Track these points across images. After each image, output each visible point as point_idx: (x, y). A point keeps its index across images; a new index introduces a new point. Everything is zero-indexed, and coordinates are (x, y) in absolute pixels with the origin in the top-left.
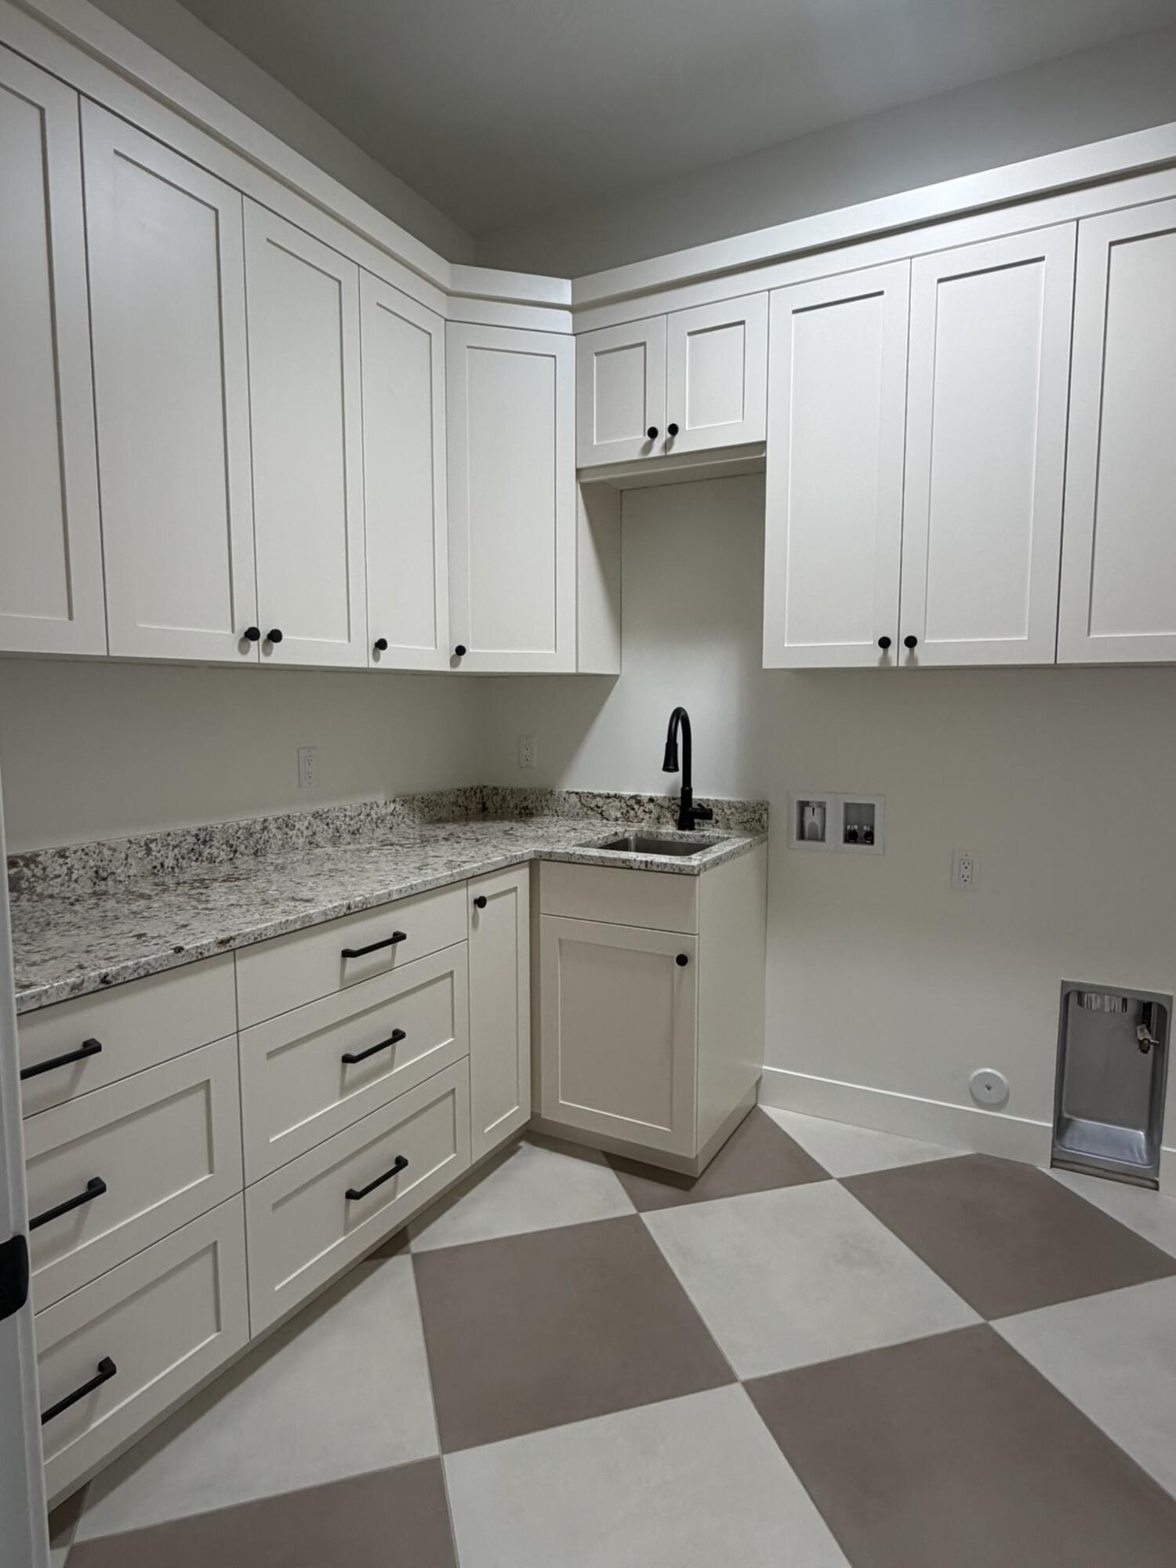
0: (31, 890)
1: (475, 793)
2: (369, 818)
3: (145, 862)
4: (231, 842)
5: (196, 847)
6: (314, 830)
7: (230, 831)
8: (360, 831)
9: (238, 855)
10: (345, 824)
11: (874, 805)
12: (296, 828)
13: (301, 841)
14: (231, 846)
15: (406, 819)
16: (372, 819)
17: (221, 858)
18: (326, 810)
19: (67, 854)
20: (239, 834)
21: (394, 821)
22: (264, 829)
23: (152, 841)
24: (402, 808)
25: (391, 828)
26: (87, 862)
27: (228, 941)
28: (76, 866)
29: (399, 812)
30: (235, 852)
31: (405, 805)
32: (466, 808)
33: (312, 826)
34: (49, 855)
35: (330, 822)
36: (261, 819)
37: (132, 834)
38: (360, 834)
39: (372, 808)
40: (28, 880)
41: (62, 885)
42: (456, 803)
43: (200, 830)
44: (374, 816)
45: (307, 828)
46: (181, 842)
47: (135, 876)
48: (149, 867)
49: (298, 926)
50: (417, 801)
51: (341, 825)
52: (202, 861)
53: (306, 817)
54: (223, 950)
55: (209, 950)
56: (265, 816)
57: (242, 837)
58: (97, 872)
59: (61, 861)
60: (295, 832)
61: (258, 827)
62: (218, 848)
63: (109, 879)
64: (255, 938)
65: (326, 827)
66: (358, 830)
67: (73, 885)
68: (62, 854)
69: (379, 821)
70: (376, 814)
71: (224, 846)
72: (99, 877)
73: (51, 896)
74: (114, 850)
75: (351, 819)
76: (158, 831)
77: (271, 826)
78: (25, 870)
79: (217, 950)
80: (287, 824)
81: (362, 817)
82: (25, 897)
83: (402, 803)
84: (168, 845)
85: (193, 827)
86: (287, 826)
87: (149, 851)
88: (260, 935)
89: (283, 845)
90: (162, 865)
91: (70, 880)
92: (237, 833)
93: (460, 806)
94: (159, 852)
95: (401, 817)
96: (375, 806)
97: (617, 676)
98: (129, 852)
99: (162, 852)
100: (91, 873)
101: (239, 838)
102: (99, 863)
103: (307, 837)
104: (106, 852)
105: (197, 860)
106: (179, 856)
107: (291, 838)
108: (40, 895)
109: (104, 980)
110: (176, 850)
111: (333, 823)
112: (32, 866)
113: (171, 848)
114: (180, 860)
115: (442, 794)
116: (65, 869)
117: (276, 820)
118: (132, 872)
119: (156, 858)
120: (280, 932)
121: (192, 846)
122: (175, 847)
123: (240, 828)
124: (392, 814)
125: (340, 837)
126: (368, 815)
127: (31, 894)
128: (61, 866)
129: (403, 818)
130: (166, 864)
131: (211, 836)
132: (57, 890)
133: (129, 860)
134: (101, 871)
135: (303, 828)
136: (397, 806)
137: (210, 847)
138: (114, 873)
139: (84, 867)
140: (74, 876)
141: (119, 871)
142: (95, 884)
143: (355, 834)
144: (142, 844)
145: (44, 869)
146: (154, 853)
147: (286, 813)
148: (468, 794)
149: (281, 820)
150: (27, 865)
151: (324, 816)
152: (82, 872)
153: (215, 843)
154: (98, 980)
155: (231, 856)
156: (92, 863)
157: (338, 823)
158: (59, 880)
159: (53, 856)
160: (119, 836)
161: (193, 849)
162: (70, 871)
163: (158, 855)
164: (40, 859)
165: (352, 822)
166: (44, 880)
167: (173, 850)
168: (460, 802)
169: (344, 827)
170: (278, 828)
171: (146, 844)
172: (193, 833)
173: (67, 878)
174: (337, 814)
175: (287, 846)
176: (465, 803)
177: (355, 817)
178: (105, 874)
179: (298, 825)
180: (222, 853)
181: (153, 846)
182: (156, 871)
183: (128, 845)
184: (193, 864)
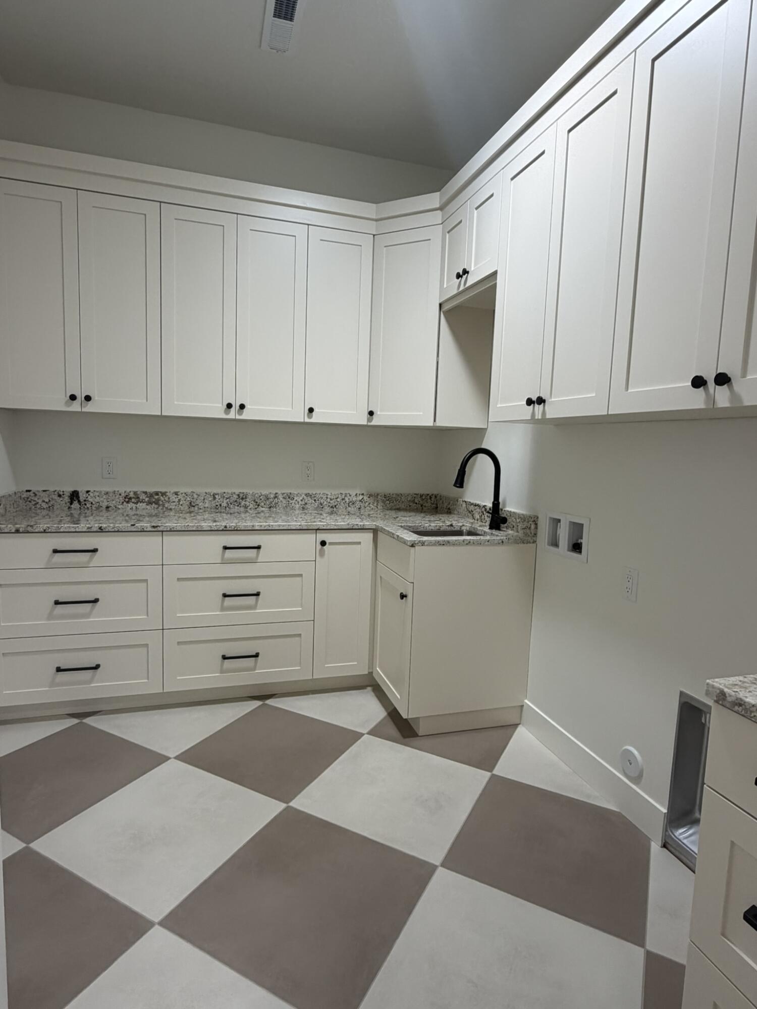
0: (163, 506)
1: (431, 498)
2: (344, 501)
3: (213, 503)
4: (257, 500)
5: (238, 500)
6: (306, 502)
7: (256, 495)
8: (337, 507)
9: (260, 507)
10: (327, 502)
11: (583, 525)
12: (295, 499)
13: (297, 506)
14: (257, 502)
15: (371, 505)
16: (346, 502)
17: (250, 507)
18: (314, 493)
19: (179, 494)
20: (261, 497)
21: (362, 505)
22: (275, 497)
23: (216, 494)
24: (368, 499)
25: (359, 508)
26: (187, 498)
27: (157, 527)
28: (182, 499)
29: (366, 500)
30: (259, 505)
31: (371, 498)
32: (422, 506)
33: (305, 500)
34: (171, 493)
35: (317, 499)
36: (274, 493)
37: (208, 491)
38: (336, 508)
39: (346, 496)
40: (162, 501)
41: (176, 506)
42: (414, 502)
43: (240, 493)
44: (347, 500)
45: (302, 500)
46: (230, 497)
47: (207, 507)
48: (214, 505)
49: (194, 529)
50: (381, 496)
51: (324, 502)
52: (240, 507)
53: (301, 495)
54: (154, 530)
55: (147, 528)
56: (277, 491)
57: (263, 499)
58: (190, 503)
59: (176, 496)
60: (294, 501)
61: (272, 496)
62: (249, 502)
63: (196, 507)
64: (170, 529)
65: (313, 501)
66: (335, 506)
67: (180, 506)
68: (176, 493)
69: (351, 503)
70: (349, 499)
71: (253, 502)
72: (191, 505)
73: (171, 509)
74: (199, 495)
75: (331, 500)
76: (219, 491)
77: (280, 497)
78: (161, 497)
79: (151, 529)
80: (289, 497)
81: (338, 500)
82: (161, 507)
83: (368, 496)
84: (224, 497)
85: (237, 492)
86: (289, 498)
87: (215, 498)
88: (173, 528)
89: (286, 506)
90: (220, 505)
91: (179, 504)
92: (260, 497)
93: (416, 503)
94: (219, 499)
95: (367, 503)
96: (348, 495)
97: (486, 429)
98: (205, 497)
99: (221, 500)
100: (188, 503)
101: (261, 499)
102: (192, 500)
103: (301, 505)
104: (195, 496)
105: (238, 506)
106: (229, 503)
107: (291, 504)
108: (167, 508)
109: (100, 528)
110: (228, 500)
111: (318, 500)
112: (164, 496)
113: (225, 499)
114: (230, 505)
115: (401, 495)
116: (177, 500)
117: (283, 494)
118: (206, 506)
119: (218, 502)
120: (184, 529)
121: (235, 499)
122: (227, 498)
123: (262, 495)
124: (360, 501)
125: (323, 508)
126: (343, 499)
127: (163, 507)
128: (175, 498)
129: (369, 504)
130: (222, 505)
131: (246, 496)
132: (173, 507)
133: (205, 501)
134: (192, 503)
135: (299, 500)
136: (365, 497)
137: (245, 501)
138: (198, 505)
139: (185, 500)
140: (181, 503)
141: (200, 504)
142: (189, 508)
143: (333, 508)
144: (212, 494)
145: (169, 498)
146: (217, 500)
147: (289, 492)
148: (423, 498)
149: (286, 494)
150: (162, 496)
151: (313, 496)
152: (185, 502)
153: (248, 500)
154: (98, 528)
155: (256, 507)
156: (189, 499)
157: (322, 501)
158: (175, 503)
159: (173, 494)
160: (201, 490)
161: (236, 501)
162: (179, 500)
163: (219, 501)
164: (167, 494)
165: (331, 502)
166: (169, 502)
167: (226, 499)
168: (416, 501)
169: (325, 503)
170: (284, 498)
171: (213, 495)
172: (237, 494)
173: (178, 503)
174: (322, 496)
175: (288, 507)
176: (421, 502)
177: (333, 499)
178: (194, 505)
179: (295, 498)
180: (251, 505)
181: (217, 496)
182: (217, 507)
183: (205, 494)
184: (236, 507)
